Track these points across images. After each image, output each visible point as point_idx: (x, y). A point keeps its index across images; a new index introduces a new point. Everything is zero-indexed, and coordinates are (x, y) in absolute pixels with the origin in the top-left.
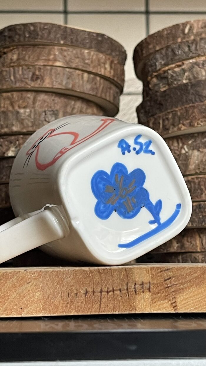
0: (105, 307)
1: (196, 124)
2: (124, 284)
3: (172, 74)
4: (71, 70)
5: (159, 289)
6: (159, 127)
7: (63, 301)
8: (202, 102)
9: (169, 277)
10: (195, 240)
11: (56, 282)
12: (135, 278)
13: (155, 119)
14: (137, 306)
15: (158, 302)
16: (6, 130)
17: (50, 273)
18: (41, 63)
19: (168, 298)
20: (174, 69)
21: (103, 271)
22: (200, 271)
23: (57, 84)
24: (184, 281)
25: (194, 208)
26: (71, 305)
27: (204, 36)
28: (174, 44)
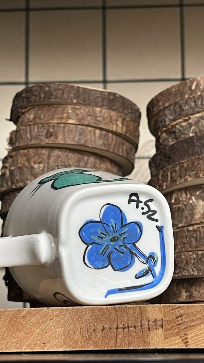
0: (120, 342)
1: (201, 175)
2: (139, 321)
4: (83, 127)
5: (171, 326)
6: (168, 179)
7: (82, 337)
9: (180, 315)
11: (76, 319)
12: (148, 315)
13: (164, 172)
14: (150, 342)
15: (170, 338)
17: (71, 311)
18: (55, 121)
19: (180, 334)
20: (181, 123)
21: (118, 308)
23: (70, 140)
24: (194, 318)
25: (200, 256)
26: (89, 341)
28: (182, 100)
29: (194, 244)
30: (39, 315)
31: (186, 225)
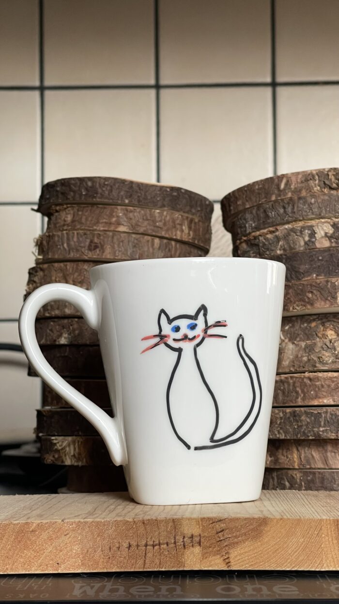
0: (150, 563)
1: (291, 309)
2: (172, 537)
3: (264, 241)
4: (138, 236)
5: (211, 543)
7: (104, 556)
8: (300, 279)
9: (221, 529)
10: (292, 454)
11: (96, 534)
12: (183, 530)
14: (186, 562)
15: (209, 557)
16: (56, 312)
18: (101, 227)
19: (220, 553)
20: (265, 235)
22: (256, 522)
23: (120, 253)
24: (238, 533)
25: (288, 415)
26: (112, 561)
27: (304, 193)
28: (267, 202)
29: (281, 398)
30: (51, 529)
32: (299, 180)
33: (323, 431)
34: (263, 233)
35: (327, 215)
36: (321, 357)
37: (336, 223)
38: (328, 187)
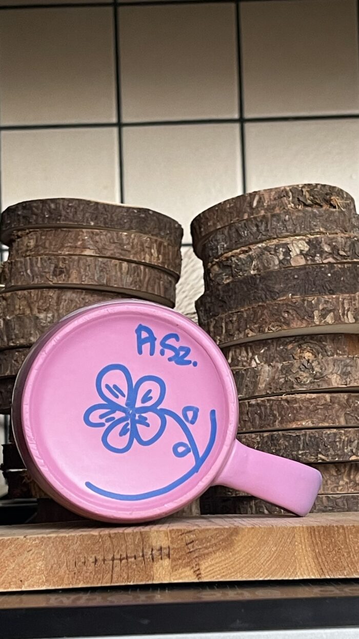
0: (118, 577)
1: (266, 330)
2: (140, 550)
3: (237, 261)
4: (105, 260)
5: (180, 555)
6: (222, 331)
7: (69, 571)
8: (275, 299)
9: (191, 541)
11: (61, 549)
12: (152, 542)
13: (217, 321)
14: (155, 575)
15: (179, 570)
16: (22, 341)
18: (66, 252)
19: (190, 565)
20: (238, 255)
21: (114, 535)
22: (227, 532)
23: (87, 278)
24: (208, 544)
26: (78, 577)
27: (277, 211)
28: (239, 221)
29: (258, 423)
30: (13, 546)
31: (247, 397)
32: (272, 198)
33: (302, 454)
34: (236, 253)
35: (302, 232)
36: (299, 378)
37: (311, 240)
38: (303, 204)
